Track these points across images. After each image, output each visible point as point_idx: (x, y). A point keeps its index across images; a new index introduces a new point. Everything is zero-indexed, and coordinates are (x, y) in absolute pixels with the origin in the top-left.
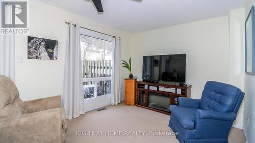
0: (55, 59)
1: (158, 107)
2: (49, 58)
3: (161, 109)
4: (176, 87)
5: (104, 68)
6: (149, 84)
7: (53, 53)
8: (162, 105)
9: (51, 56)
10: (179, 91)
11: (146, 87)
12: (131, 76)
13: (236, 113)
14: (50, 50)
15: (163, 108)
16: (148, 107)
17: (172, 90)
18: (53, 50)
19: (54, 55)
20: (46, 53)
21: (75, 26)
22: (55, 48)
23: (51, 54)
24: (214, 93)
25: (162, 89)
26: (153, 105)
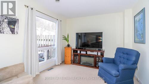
0: (16, 33)
1: (86, 64)
2: (11, 32)
3: (88, 65)
4: (98, 51)
5: (47, 40)
6: (80, 50)
7: (14, 29)
8: (89, 62)
9: (13, 31)
10: (99, 54)
11: (79, 52)
12: (69, 46)
13: (137, 64)
14: (12, 26)
15: (90, 64)
16: (80, 64)
17: (95, 53)
18: (14, 26)
19: (16, 30)
20: (9, 29)
21: (32, 9)
22: (16, 25)
23: (13, 29)
24: (122, 54)
25: (89, 53)
26: (83, 63)
